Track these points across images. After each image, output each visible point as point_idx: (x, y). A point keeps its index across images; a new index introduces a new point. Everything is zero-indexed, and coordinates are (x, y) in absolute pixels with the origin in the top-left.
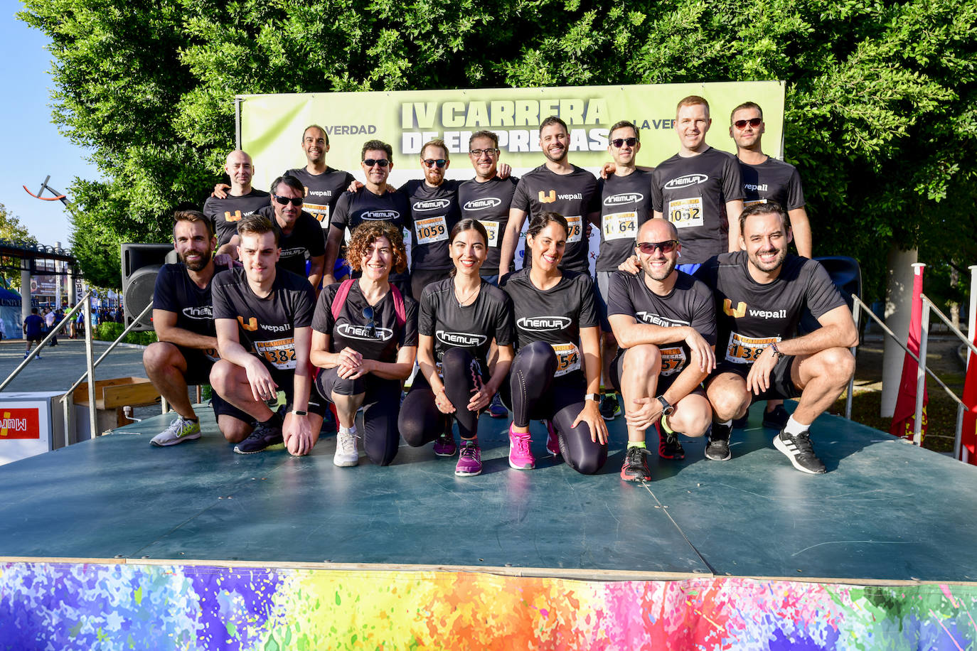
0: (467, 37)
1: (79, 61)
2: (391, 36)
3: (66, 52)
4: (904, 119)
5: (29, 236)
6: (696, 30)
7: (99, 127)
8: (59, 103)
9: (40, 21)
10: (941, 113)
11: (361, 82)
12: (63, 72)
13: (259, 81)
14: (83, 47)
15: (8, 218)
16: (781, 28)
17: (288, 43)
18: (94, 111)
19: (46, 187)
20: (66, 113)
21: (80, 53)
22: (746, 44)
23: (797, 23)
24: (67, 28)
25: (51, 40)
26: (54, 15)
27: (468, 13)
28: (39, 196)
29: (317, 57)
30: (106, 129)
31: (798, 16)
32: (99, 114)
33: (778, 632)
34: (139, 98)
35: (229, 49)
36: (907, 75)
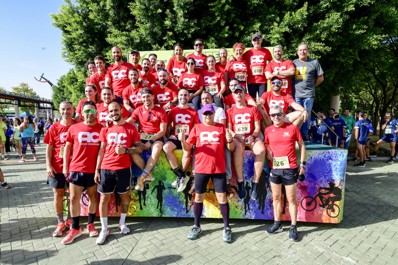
0: (192, 34)
1: (71, 39)
2: (171, 33)
3: (68, 36)
4: (317, 57)
5: (37, 95)
6: (258, 31)
7: (78, 59)
8: (64, 51)
9: (59, 26)
10: (332, 54)
11: (161, 47)
12: (66, 41)
13: (132, 47)
14: (74, 35)
15: (29, 88)
16: (283, 30)
17: (140, 36)
18: (76, 54)
19: (42, 77)
20: (66, 54)
21: (72, 36)
22: (272, 35)
23: (287, 29)
24: (68, 28)
25: (62, 31)
26: (65, 25)
27: (193, 27)
28: (40, 81)
29: (149, 39)
30: (80, 60)
31: (287, 27)
32: (78, 55)
33: (249, 159)
34: (90, 50)
35: (124, 38)
36: (319, 44)
